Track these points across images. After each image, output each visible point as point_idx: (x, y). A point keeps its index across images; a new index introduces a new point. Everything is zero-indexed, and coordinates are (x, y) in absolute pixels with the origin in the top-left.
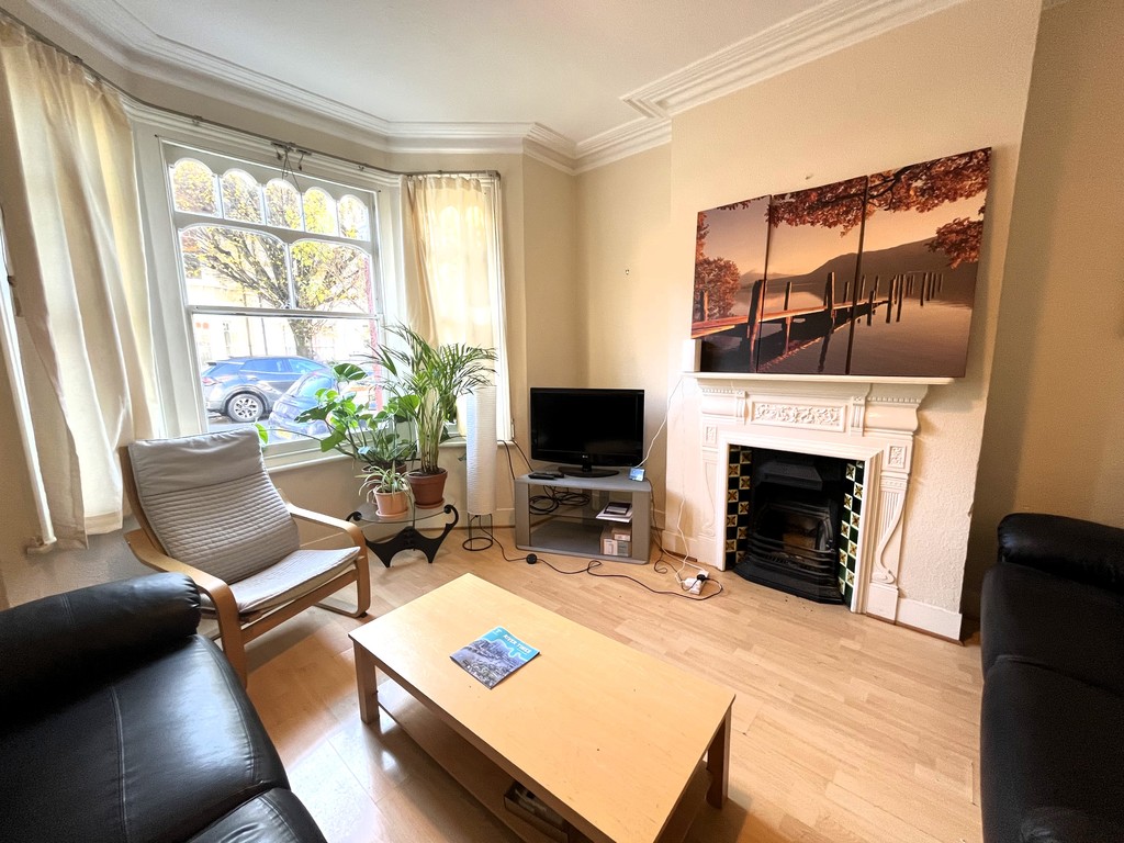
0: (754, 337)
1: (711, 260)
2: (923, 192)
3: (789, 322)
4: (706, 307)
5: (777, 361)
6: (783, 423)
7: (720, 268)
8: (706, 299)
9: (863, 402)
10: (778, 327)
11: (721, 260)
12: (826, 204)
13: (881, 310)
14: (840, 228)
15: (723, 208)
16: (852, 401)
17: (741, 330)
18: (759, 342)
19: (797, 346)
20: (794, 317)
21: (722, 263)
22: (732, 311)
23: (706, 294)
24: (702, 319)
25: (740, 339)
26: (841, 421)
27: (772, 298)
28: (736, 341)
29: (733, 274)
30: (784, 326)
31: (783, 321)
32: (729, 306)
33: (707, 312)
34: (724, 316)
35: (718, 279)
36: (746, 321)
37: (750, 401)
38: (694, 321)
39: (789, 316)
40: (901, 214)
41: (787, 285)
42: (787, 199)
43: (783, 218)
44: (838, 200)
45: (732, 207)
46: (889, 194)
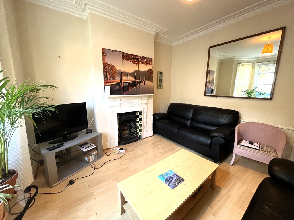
0: (122, 86)
1: (108, 63)
2: (146, 62)
3: (129, 83)
4: (108, 77)
5: (128, 92)
6: (128, 106)
7: (111, 67)
8: (108, 75)
9: (141, 99)
10: (127, 84)
11: (111, 64)
12: (132, 58)
13: (143, 82)
14: (135, 64)
15: (111, 50)
16: (139, 99)
17: (118, 84)
18: (123, 87)
19: (131, 88)
20: (130, 82)
21: (112, 65)
22: (116, 79)
23: (108, 73)
24: (107, 80)
25: (119, 86)
26: (138, 104)
27: (125, 77)
28: (118, 87)
29: (115, 69)
30: (128, 84)
31: (128, 82)
32: (115, 77)
33: (109, 78)
34: (114, 80)
35: (111, 69)
36: (120, 82)
37: (121, 102)
38: (104, 80)
39: (129, 81)
40: (143, 65)
41: (128, 74)
42: (125, 54)
43: (125, 58)
44: (134, 58)
45: (113, 51)
46: (141, 60)
